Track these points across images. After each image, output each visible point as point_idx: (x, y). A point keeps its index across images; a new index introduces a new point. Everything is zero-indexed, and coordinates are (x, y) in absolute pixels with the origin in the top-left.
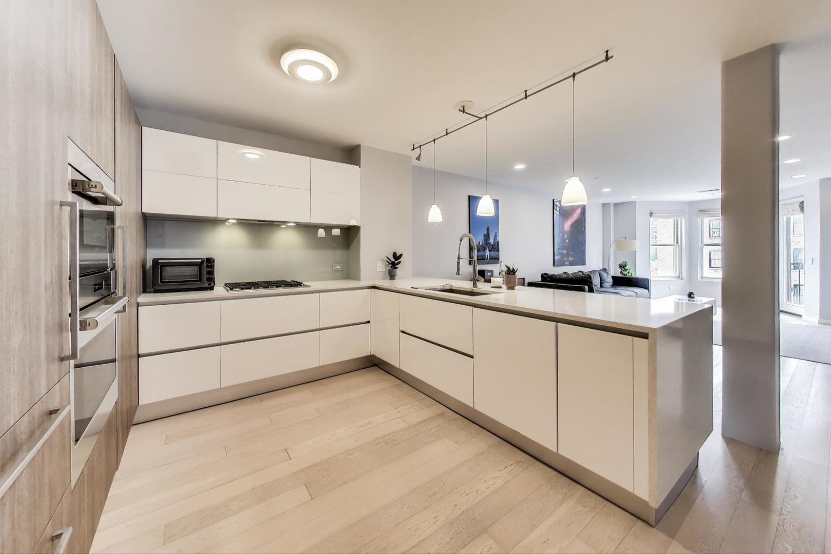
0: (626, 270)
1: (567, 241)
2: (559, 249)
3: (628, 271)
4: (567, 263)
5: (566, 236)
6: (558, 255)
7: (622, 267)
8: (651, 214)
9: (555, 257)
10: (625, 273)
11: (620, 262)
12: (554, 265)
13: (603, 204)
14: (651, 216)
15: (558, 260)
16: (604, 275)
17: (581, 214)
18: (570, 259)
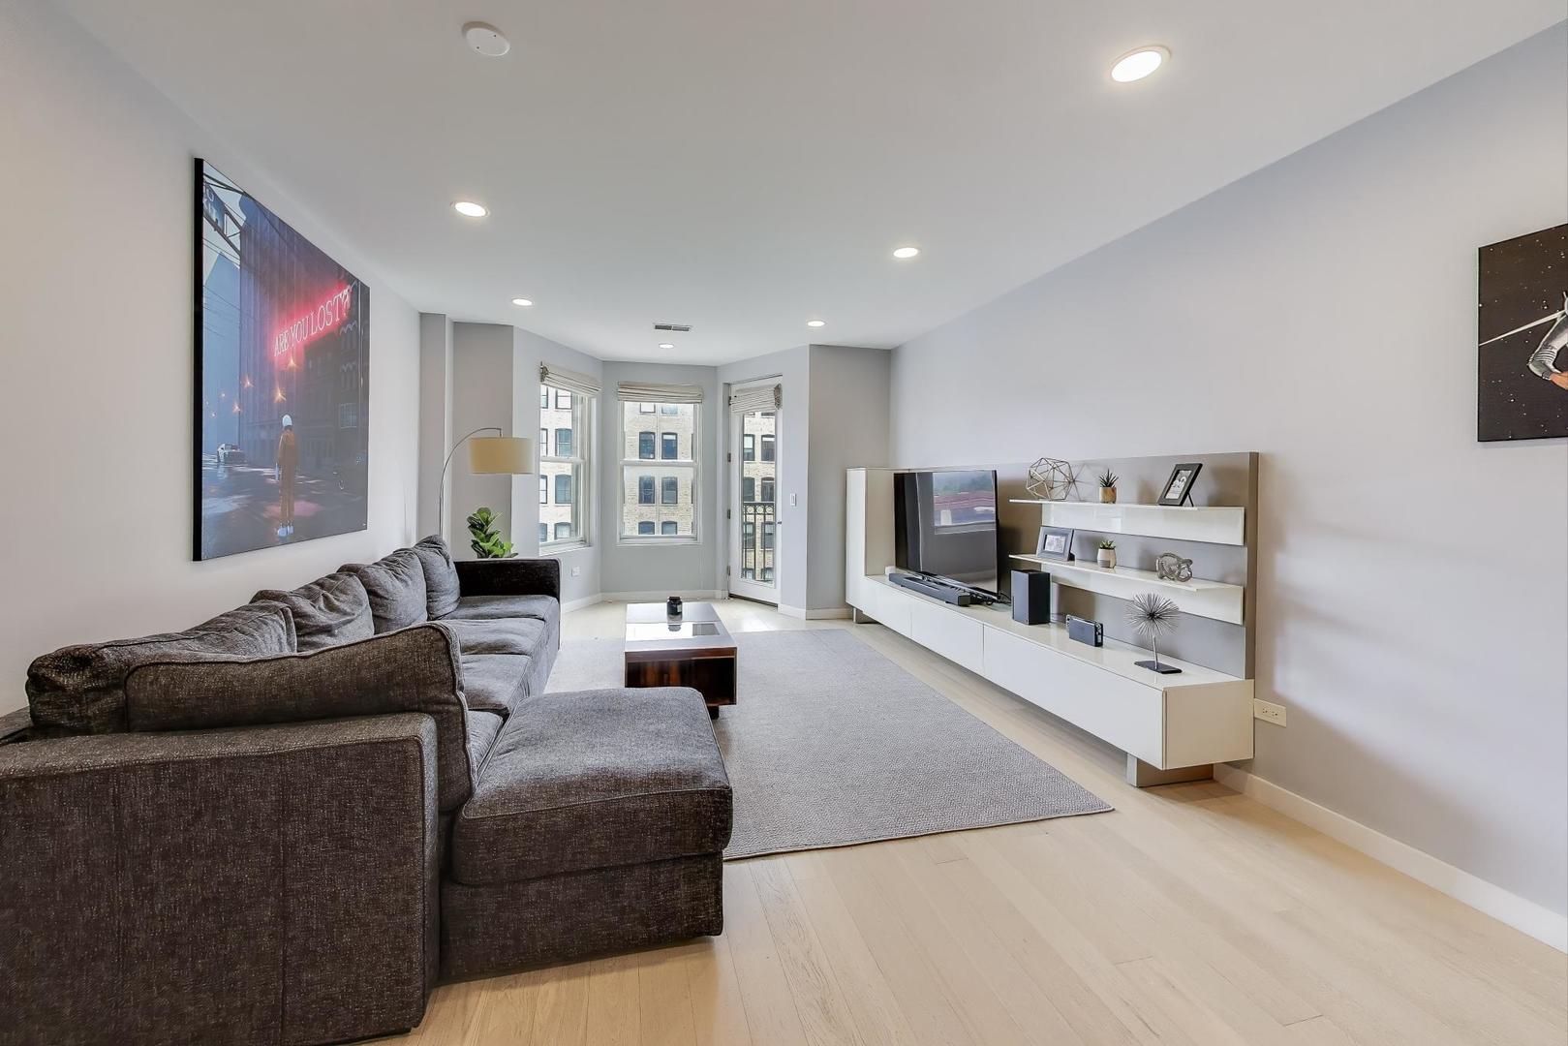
0: (488, 537)
1: (287, 420)
2: (231, 459)
3: (493, 539)
4: (281, 532)
5: (279, 396)
6: (227, 491)
7: (478, 526)
8: (544, 373)
9: (206, 503)
10: (487, 546)
11: (472, 511)
12: (197, 556)
13: (422, 315)
14: (542, 379)
15: (223, 519)
16: (437, 561)
17: (352, 316)
18: (302, 507)
